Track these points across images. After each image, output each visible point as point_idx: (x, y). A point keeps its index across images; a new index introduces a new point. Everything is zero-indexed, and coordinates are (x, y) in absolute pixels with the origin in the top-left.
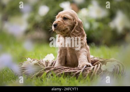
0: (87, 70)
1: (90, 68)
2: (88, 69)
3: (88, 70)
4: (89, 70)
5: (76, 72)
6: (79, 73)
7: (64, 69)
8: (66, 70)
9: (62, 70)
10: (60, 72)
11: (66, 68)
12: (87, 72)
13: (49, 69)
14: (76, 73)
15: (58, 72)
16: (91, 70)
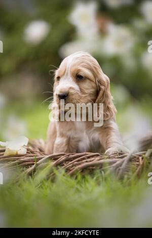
0: (138, 158)
1: (145, 154)
2: (140, 156)
3: (140, 158)
4: (142, 158)
5: (114, 162)
6: (121, 165)
7: (89, 158)
8: (93, 159)
9: (84, 159)
10: (80, 164)
11: (93, 156)
12: (138, 163)
13: (55, 159)
14: (114, 165)
15: (75, 165)
16: (146, 158)
